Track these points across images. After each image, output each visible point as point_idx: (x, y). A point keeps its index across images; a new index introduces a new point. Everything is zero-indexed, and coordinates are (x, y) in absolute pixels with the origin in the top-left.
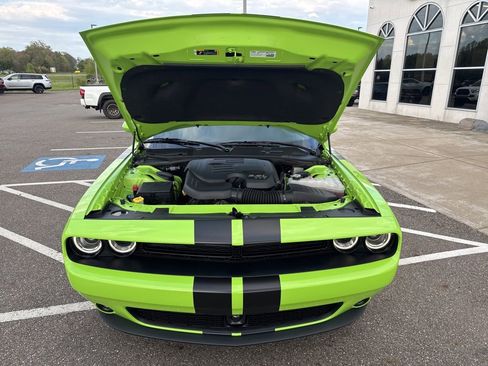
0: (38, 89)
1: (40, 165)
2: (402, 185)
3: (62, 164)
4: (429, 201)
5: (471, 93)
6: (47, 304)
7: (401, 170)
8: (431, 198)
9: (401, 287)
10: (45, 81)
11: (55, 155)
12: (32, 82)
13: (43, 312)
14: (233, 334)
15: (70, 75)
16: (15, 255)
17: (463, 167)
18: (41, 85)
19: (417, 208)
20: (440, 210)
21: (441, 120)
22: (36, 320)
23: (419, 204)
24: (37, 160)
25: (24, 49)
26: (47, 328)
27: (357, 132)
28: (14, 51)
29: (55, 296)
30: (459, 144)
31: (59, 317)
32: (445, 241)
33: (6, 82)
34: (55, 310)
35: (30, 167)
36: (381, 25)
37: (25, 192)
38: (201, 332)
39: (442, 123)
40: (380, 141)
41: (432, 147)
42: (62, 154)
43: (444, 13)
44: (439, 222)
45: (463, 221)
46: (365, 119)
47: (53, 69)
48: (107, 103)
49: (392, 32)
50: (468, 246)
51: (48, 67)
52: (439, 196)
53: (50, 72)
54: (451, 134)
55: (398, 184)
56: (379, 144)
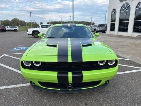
0: (16, 30)
1: (15, 49)
2: (119, 53)
3: (21, 49)
4: (128, 57)
5: (139, 29)
6: (16, 84)
7: (119, 49)
8: (128, 56)
9: (119, 80)
10: (17, 28)
11: (20, 47)
12: (14, 29)
13: (15, 86)
14: (69, 90)
15: (24, 27)
16: (8, 71)
17: (138, 48)
18: (16, 29)
19: (124, 59)
20: (131, 60)
21: (131, 36)
22: (13, 88)
23: (125, 58)
24: (15, 48)
25: (12, 20)
26: (16, 90)
27: (106, 40)
28: (9, 21)
29: (18, 82)
30: (136, 42)
31: (19, 87)
32: (133, 68)
33: (7, 29)
34: (18, 86)
35: (12, 50)
36: (112, 9)
37: (11, 56)
38: (60, 89)
39: (131, 37)
40: (113, 42)
41: (128, 43)
42: (21, 46)
43: (131, 5)
44: (130, 63)
45: (138, 62)
46: (109, 36)
47: (20, 25)
48: (34, 33)
49: (115, 11)
50: (139, 69)
51: (18, 25)
52: (131, 56)
53: (19, 26)
54: (134, 40)
55: (118, 53)
56: (112, 42)
